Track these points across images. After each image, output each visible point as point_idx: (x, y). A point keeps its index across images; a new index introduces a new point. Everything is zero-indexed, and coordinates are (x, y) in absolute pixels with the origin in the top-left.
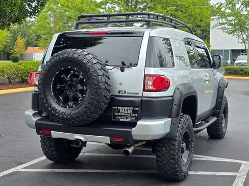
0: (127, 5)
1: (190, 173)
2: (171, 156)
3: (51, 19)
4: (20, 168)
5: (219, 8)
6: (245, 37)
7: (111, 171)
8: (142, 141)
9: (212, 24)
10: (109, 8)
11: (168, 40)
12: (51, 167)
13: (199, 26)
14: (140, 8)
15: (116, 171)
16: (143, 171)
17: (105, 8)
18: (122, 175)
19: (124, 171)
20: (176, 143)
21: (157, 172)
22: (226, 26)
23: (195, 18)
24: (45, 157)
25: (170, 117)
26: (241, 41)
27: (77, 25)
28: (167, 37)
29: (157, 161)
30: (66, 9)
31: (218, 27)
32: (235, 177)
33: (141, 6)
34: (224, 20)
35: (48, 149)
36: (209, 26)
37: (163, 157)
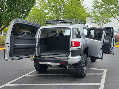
0: (57, 14)
1: (87, 74)
2: (81, 69)
3: (29, 19)
4: (27, 75)
5: (89, 14)
6: (99, 24)
7: (59, 75)
8: (71, 64)
9: (87, 20)
10: (50, 15)
11: (78, 28)
12: (38, 74)
13: (82, 21)
14: (61, 14)
15: (61, 74)
16: (70, 74)
17: (49, 15)
18: (63, 76)
19: (64, 74)
20: (83, 64)
21: (75, 74)
22: (92, 20)
23: (81, 18)
24: (35, 70)
25: (80, 55)
26: (98, 26)
27: (46, 24)
28: (77, 27)
29: (76, 71)
30: (35, 15)
31: (89, 21)
32: (102, 75)
33: (62, 14)
34: (91, 18)
35: (37, 67)
36: (86, 20)
37: (78, 69)
